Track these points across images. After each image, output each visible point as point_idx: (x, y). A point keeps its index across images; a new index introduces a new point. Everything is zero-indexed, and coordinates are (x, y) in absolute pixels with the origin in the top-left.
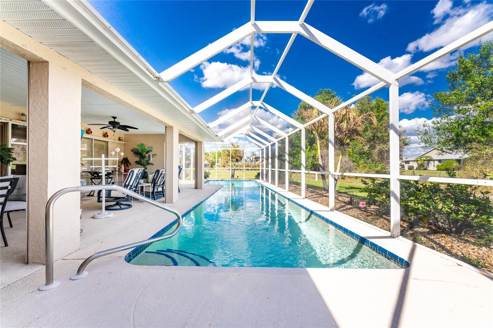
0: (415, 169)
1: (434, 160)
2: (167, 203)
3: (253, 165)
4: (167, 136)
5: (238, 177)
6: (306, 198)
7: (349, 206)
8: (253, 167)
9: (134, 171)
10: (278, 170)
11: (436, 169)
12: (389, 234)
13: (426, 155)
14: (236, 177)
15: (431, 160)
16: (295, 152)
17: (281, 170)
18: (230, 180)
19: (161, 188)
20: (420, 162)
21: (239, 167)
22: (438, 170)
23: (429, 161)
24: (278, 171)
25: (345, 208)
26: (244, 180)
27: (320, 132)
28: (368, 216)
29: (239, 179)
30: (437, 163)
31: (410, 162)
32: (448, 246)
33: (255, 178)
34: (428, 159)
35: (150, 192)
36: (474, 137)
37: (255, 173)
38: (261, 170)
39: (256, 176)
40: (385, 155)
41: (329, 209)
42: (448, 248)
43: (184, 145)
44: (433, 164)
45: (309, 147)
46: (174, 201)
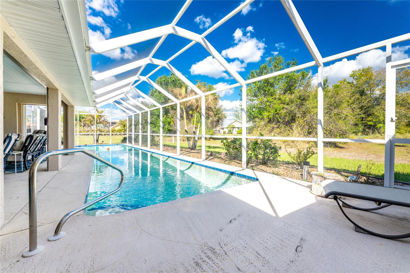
0: (227, 133)
1: (236, 128)
2: (51, 170)
3: (106, 130)
4: (49, 98)
5: (103, 142)
6: (180, 154)
7: (212, 157)
8: (106, 132)
9: (11, 136)
10: (142, 134)
11: (236, 133)
12: (241, 169)
13: (232, 124)
14: (100, 142)
15: (234, 128)
16: (154, 119)
17: (143, 134)
18: (95, 144)
19: (31, 156)
20: (229, 129)
21: (90, 132)
22: (237, 134)
23: (233, 128)
24: (150, 135)
25: (210, 159)
26: (111, 144)
27: (186, 106)
28: (225, 161)
29: (104, 144)
30: (237, 129)
31: (224, 129)
32: (265, 170)
33: (121, 142)
34: (233, 127)
35: (14, 162)
36: (257, 115)
37: (121, 138)
38: (128, 134)
39: (122, 140)
40: (215, 124)
41: (202, 160)
42: (266, 171)
43: (39, 107)
44: (235, 130)
45: (165, 116)
46: (59, 168)
